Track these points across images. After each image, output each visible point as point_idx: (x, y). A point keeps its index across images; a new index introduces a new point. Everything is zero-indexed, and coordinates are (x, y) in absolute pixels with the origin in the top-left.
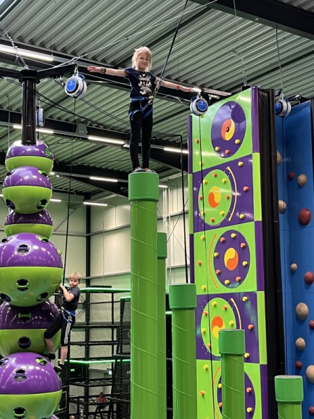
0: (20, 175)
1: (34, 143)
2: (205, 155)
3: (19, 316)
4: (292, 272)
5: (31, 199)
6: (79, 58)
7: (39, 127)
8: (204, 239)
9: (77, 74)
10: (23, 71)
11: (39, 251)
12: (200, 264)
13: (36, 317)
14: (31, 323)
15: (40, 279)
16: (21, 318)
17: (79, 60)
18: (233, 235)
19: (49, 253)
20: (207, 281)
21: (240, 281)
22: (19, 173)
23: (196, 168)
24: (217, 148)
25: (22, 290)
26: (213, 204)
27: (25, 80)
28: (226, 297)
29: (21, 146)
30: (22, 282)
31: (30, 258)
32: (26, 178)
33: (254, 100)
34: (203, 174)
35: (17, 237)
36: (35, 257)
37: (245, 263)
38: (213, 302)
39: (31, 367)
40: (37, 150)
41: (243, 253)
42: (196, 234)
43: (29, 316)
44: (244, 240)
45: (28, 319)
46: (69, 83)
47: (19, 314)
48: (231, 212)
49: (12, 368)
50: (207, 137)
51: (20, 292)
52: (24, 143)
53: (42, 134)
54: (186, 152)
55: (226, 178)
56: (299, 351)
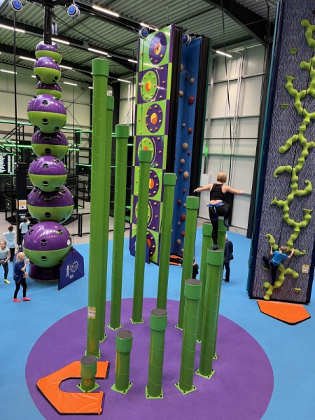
0: (43, 61)
1: (50, 44)
4: (183, 127)
5: (49, 75)
7: (55, 37)
8: (142, 108)
9: (75, 5)
11: (54, 105)
12: (139, 120)
13: (54, 139)
14: (52, 141)
15: (54, 120)
16: (46, 139)
18: (156, 106)
19: (59, 106)
20: (142, 129)
21: (157, 130)
23: (140, 70)
24: (151, 59)
25: (46, 124)
28: (150, 137)
29: (43, 44)
30: (45, 120)
31: (49, 108)
32: (46, 63)
35: (42, 96)
36: (52, 108)
37: (160, 121)
38: (144, 139)
39: (51, 163)
40: (53, 48)
41: (160, 116)
43: (50, 138)
44: (161, 110)
46: (70, 9)
47: (45, 137)
48: (156, 94)
49: (42, 162)
50: (147, 52)
51: (44, 125)
52: (45, 43)
55: (154, 76)
56: (182, 165)
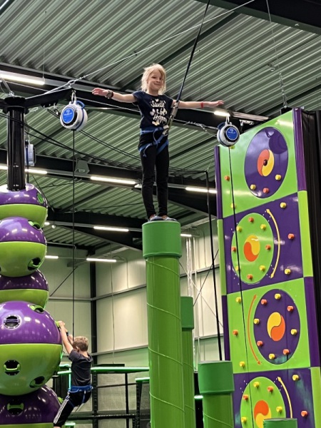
0: (7, 228)
1: (23, 188)
2: (238, 195)
3: (8, 408)
5: (21, 258)
6: (77, 80)
7: (28, 167)
8: (241, 302)
9: (75, 101)
10: (7, 99)
11: (32, 323)
12: (237, 334)
13: (30, 409)
14: (23, 415)
15: (34, 360)
16: (11, 411)
17: (76, 82)
18: (277, 296)
19: (44, 325)
20: (246, 356)
21: (289, 355)
22: (5, 226)
23: (227, 212)
24: (252, 187)
25: (12, 373)
26: (251, 257)
27: (10, 110)
28: (271, 375)
29: (7, 191)
30: (11, 364)
31: (20, 332)
32: (14, 231)
33: (297, 124)
34: (236, 219)
35: (5, 307)
36: (27, 332)
37: (293, 331)
38: (256, 382)
40: (28, 196)
41: (291, 318)
42: (229, 296)
43: (22, 406)
44: (292, 303)
45: (20, 410)
46: (65, 112)
47: (9, 405)
48: (274, 267)
50: (239, 172)
51: (9, 376)
52: (10, 188)
53: (33, 174)
54: (214, 191)
55: (265, 224)
